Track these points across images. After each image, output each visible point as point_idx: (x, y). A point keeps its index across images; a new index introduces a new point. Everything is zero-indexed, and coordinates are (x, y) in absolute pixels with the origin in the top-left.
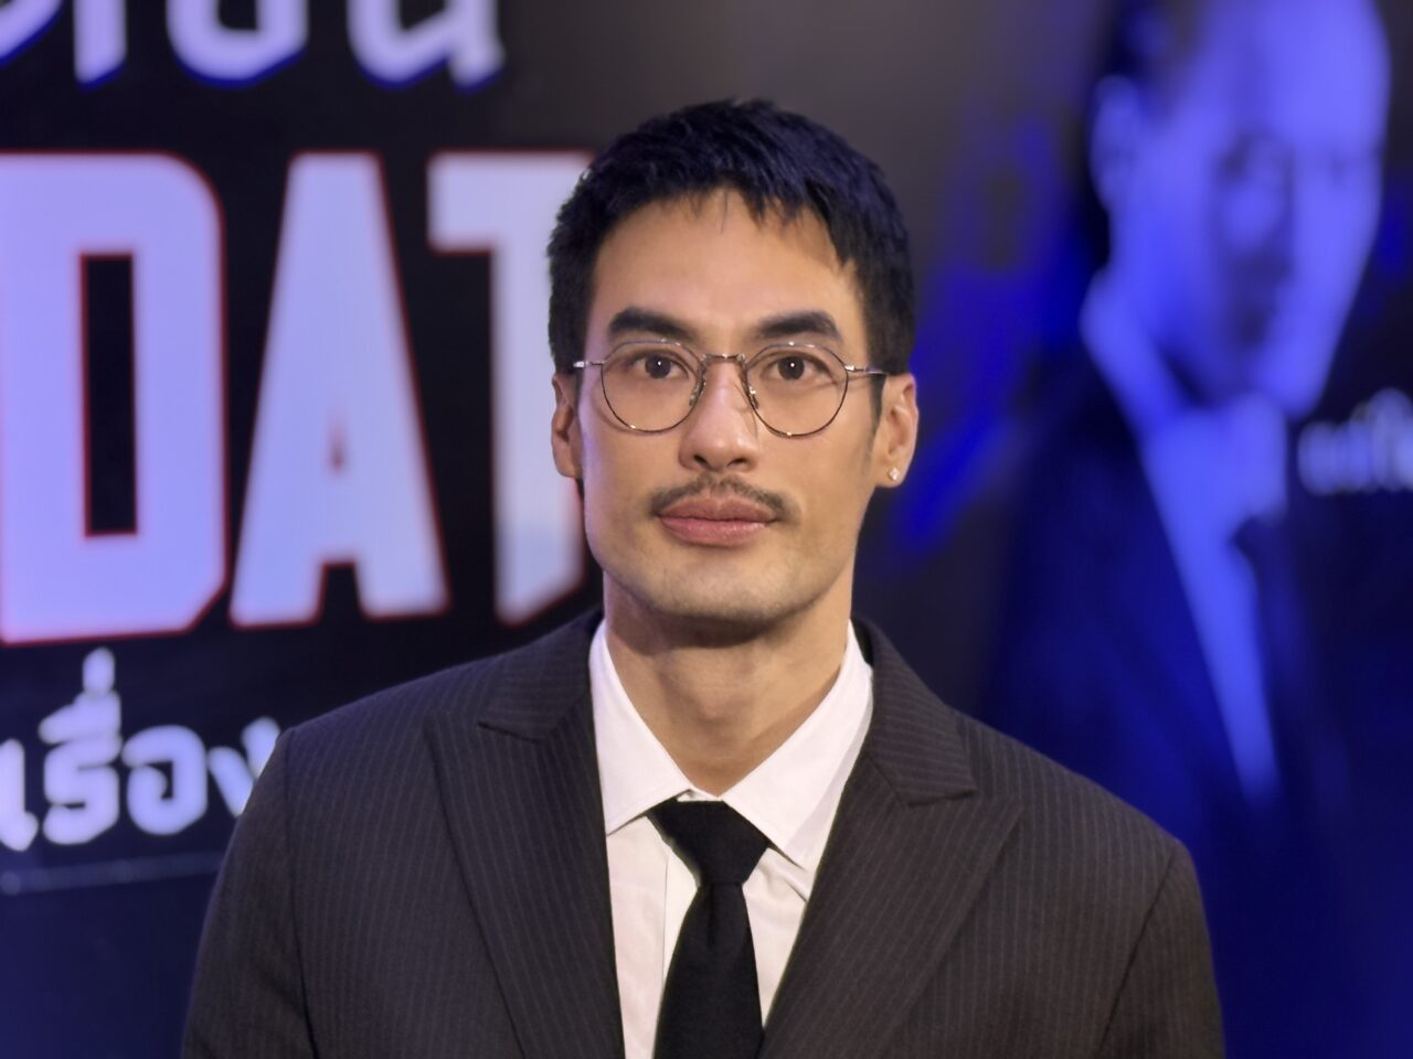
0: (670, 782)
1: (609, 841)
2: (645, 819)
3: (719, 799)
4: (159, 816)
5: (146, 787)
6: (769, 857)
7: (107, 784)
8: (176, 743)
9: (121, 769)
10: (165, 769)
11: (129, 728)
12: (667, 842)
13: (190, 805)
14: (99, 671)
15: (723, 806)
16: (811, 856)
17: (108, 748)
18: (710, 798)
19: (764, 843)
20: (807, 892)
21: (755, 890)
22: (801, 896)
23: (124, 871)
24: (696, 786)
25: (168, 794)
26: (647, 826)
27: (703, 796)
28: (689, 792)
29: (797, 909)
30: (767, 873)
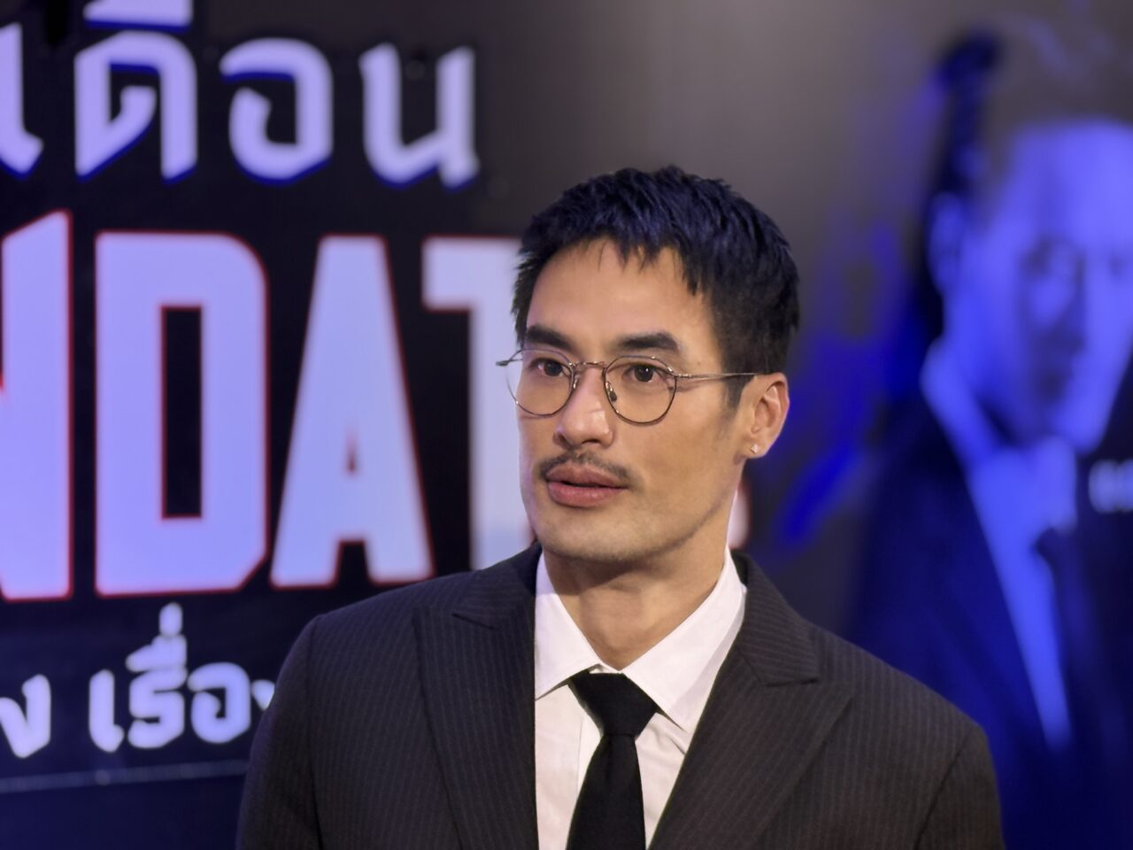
0: (584, 658)
1: (538, 704)
2: (566, 689)
3: (620, 672)
4: (214, 730)
5: (205, 707)
6: (656, 719)
7: (175, 704)
8: (228, 675)
9: (187, 693)
10: (219, 694)
11: (193, 663)
12: (583, 707)
13: (238, 722)
14: (171, 618)
15: (623, 677)
16: (690, 719)
17: (177, 677)
18: (615, 671)
19: (653, 708)
20: (686, 747)
21: (646, 744)
22: (682, 751)
23: (188, 771)
24: (604, 661)
25: (221, 714)
26: (567, 692)
27: (609, 670)
28: (598, 666)
29: (679, 759)
30: (656, 731)
